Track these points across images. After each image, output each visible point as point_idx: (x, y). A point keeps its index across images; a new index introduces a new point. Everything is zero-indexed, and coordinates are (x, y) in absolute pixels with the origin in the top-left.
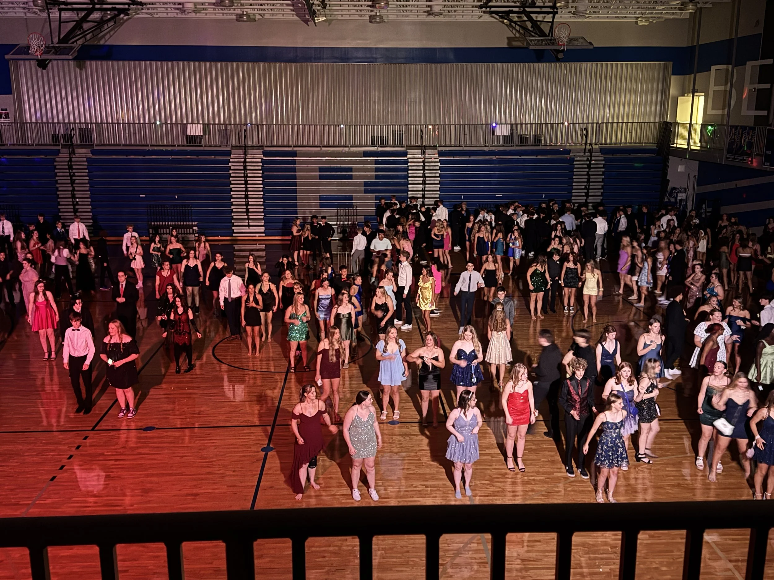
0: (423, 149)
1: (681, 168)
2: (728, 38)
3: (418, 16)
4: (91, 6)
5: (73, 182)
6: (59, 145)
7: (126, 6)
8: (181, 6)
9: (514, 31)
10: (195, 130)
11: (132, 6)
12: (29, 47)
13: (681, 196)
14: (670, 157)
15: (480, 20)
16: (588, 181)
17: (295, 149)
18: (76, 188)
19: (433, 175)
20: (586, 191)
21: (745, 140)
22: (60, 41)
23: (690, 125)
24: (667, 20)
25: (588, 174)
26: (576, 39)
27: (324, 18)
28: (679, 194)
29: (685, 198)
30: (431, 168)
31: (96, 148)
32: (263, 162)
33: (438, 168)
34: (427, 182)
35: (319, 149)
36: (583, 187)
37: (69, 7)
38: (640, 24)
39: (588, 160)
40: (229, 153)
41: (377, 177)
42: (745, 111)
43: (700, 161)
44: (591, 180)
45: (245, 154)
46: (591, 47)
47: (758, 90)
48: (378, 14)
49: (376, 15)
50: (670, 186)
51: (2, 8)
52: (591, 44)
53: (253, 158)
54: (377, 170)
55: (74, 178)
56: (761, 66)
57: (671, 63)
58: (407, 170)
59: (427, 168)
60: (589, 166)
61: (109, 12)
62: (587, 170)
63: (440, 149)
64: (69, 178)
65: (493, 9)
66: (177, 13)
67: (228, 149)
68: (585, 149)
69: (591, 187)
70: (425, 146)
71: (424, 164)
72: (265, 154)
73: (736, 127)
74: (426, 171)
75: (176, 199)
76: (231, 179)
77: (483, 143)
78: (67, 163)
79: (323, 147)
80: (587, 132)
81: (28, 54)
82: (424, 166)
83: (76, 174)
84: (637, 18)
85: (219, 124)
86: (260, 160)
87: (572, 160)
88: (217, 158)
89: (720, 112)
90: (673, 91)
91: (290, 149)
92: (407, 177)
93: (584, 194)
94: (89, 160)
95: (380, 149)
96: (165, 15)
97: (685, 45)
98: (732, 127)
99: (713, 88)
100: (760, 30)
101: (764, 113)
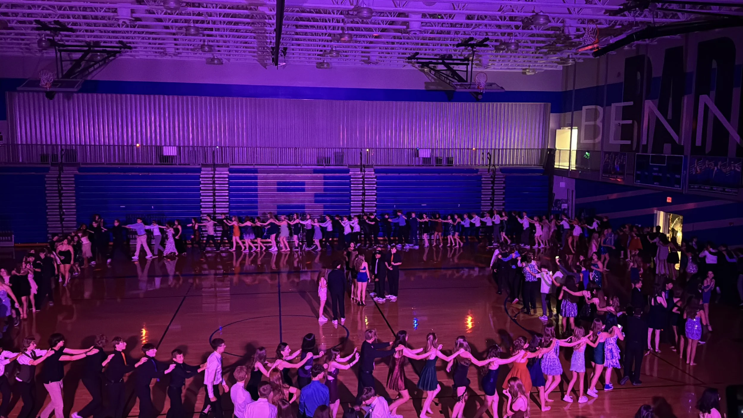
0: (362, 167)
1: (562, 184)
2: (595, 85)
3: (355, 64)
4: (87, 48)
5: (61, 195)
6: (48, 164)
7: (118, 49)
8: (162, 50)
9: (430, 78)
10: (170, 151)
11: (122, 49)
12: (39, 81)
13: (564, 206)
14: (554, 176)
15: (404, 68)
16: (493, 194)
17: (256, 167)
18: (63, 201)
19: (371, 188)
20: (491, 202)
21: (617, 163)
22: (63, 77)
23: (570, 150)
24: (546, 71)
25: (492, 188)
26: (491, 85)
27: (284, 64)
28: (562, 205)
29: (567, 208)
30: (369, 182)
31: (82, 166)
32: (230, 177)
33: (374, 182)
34: (366, 194)
35: (275, 167)
36: (489, 199)
37: (65, 48)
38: (528, 74)
39: (491, 177)
40: (199, 170)
41: (325, 190)
42: (612, 141)
43: (576, 179)
44: (495, 193)
45: (215, 170)
46: (503, 91)
47: (622, 124)
48: (325, 61)
49: (324, 62)
50: (555, 198)
51: (2, 47)
52: (502, 88)
53: (221, 174)
54: (325, 184)
55: (62, 192)
56: (624, 107)
57: (550, 104)
58: (349, 184)
59: (365, 182)
60: (493, 183)
61: (99, 54)
62: (492, 185)
63: (375, 167)
64: (57, 192)
65: (419, 60)
66: (156, 56)
67: (199, 167)
68: (489, 169)
69: (495, 199)
70: (364, 166)
71: (364, 179)
72: (231, 171)
73: (609, 153)
74: (365, 185)
75: (152, 209)
76: (201, 191)
77: (407, 164)
78: (56, 179)
79: (279, 165)
80: (490, 156)
81: (39, 86)
82: (363, 181)
83: (64, 188)
84: (526, 69)
85: (188, 147)
86: (226, 176)
87: (480, 177)
88: (189, 174)
89: (590, 141)
90: (552, 125)
91: (252, 167)
92: (349, 190)
93: (489, 204)
94: (76, 176)
95: (327, 167)
96: (145, 57)
97: (560, 90)
98: (606, 153)
99: (584, 123)
100: (622, 79)
101: (629, 142)
